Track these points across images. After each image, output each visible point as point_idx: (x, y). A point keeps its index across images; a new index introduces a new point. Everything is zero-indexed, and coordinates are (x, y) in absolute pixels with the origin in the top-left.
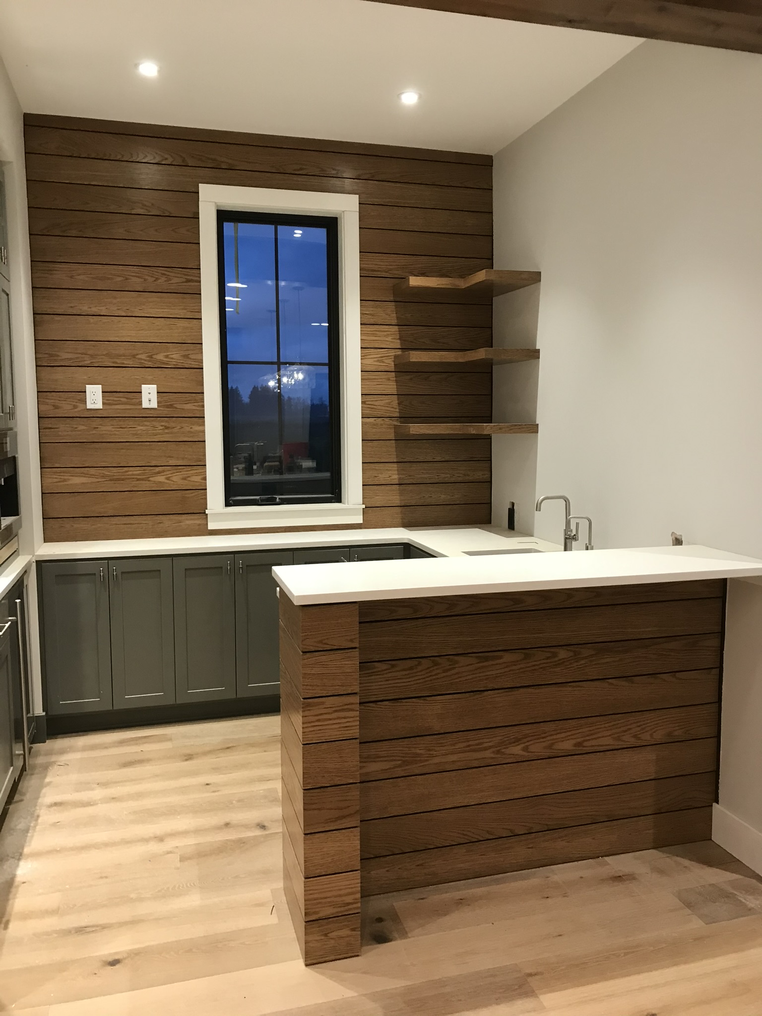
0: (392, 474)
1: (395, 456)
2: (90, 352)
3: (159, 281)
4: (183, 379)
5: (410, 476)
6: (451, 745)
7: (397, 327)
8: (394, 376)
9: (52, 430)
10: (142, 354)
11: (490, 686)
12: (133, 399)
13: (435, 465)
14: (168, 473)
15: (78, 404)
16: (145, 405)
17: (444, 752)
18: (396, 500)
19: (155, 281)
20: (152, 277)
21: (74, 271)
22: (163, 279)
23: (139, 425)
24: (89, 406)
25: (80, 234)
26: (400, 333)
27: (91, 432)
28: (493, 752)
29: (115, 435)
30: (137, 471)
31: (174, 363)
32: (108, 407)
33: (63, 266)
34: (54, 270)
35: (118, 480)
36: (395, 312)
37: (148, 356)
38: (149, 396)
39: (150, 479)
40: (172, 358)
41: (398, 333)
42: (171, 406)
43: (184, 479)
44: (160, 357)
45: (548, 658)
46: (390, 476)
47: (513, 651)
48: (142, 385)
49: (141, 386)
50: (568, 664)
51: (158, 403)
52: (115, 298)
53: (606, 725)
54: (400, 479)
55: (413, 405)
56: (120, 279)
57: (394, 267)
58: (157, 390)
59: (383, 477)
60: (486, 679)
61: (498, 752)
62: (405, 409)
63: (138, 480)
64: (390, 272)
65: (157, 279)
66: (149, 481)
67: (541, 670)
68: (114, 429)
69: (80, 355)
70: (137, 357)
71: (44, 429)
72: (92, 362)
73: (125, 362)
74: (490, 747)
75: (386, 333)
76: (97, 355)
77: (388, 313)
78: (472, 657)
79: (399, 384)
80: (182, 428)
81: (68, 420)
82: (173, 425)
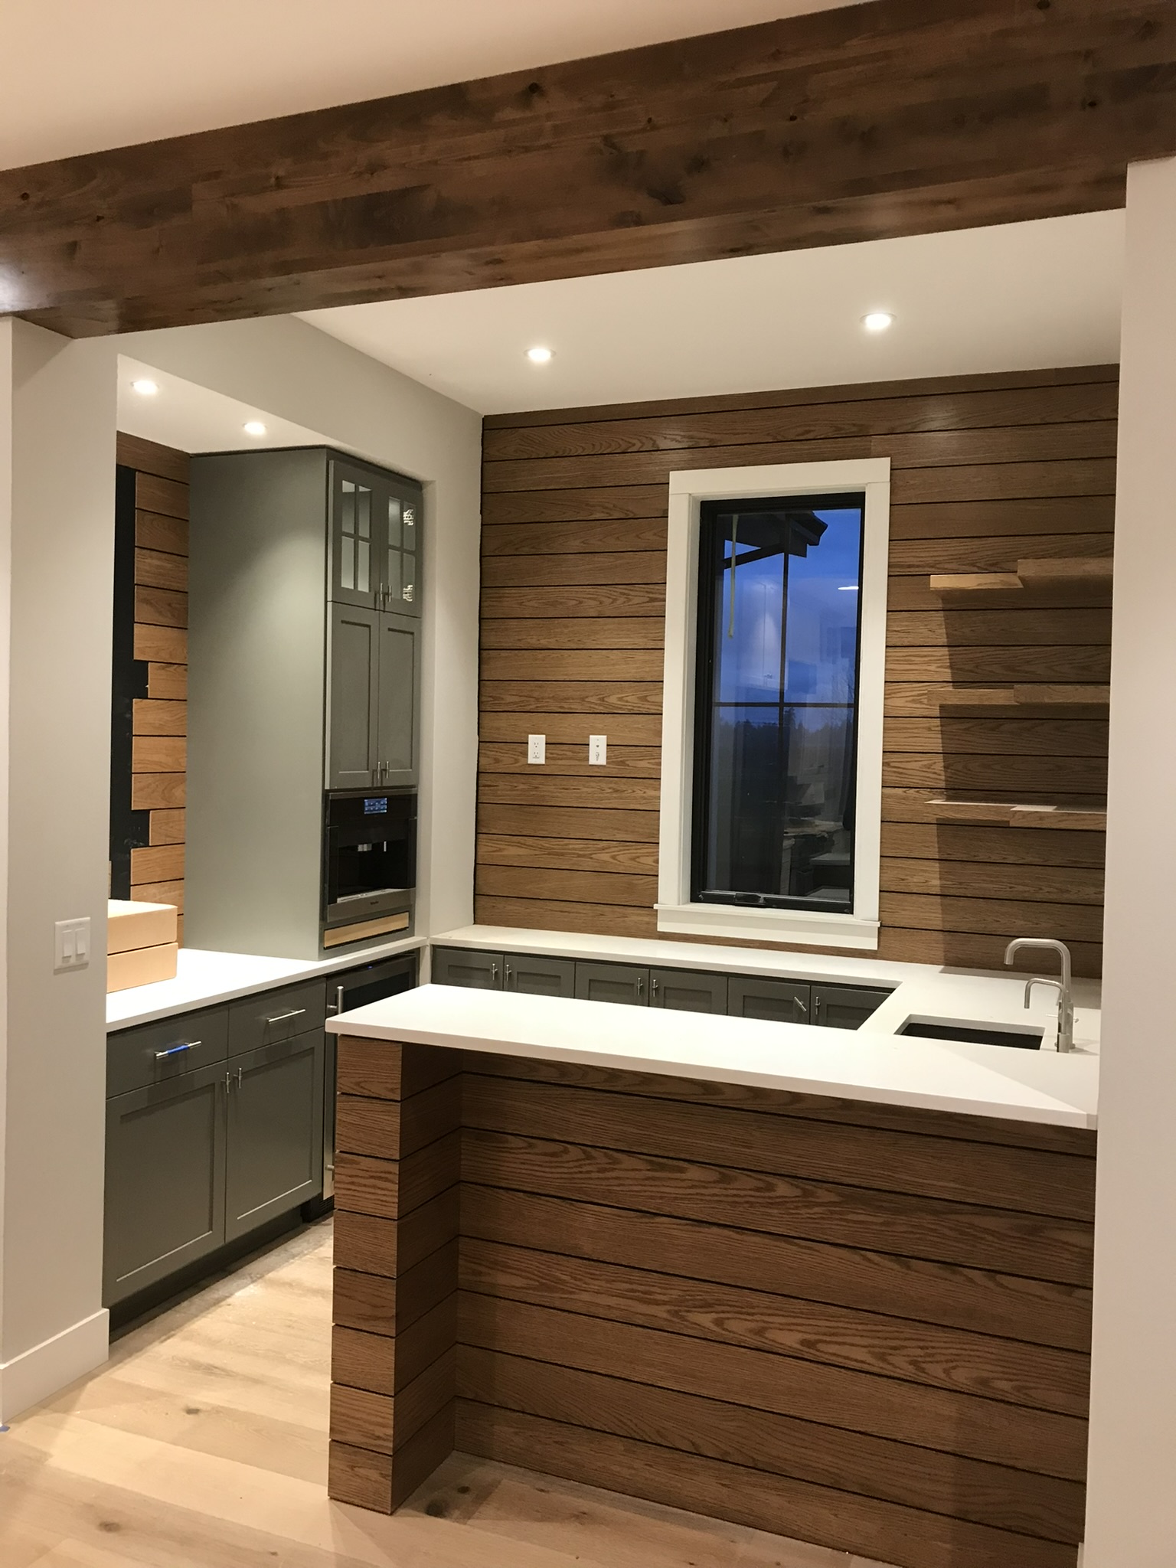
0: (931, 877)
1: (937, 850)
2: (536, 694)
3: (618, 602)
4: (638, 728)
5: (961, 883)
6: (608, 1281)
7: (947, 649)
8: (939, 724)
9: (492, 788)
10: (592, 696)
11: (666, 1210)
12: (579, 753)
13: (1006, 869)
14: (614, 849)
15: (520, 758)
16: (592, 761)
17: (596, 1287)
18: (935, 919)
19: (612, 603)
20: (609, 598)
21: (524, 596)
22: (622, 599)
23: (584, 786)
24: (531, 760)
25: (533, 551)
26: (951, 657)
27: (532, 793)
28: (669, 1311)
29: (557, 797)
30: (577, 845)
31: (629, 707)
32: (552, 762)
33: (513, 591)
34: (504, 597)
35: (557, 854)
36: (944, 627)
37: (600, 699)
38: (598, 750)
39: (593, 856)
40: (627, 702)
41: (948, 657)
42: (623, 763)
43: (633, 859)
44: (613, 699)
45: (758, 1189)
46: (927, 881)
47: (704, 1166)
48: (591, 736)
49: (589, 738)
50: (792, 1207)
51: (607, 758)
52: (566, 627)
53: (860, 1327)
54: (942, 886)
55: (969, 770)
56: (574, 602)
57: (944, 558)
58: (607, 742)
59: (915, 882)
60: (661, 1198)
61: (676, 1313)
62: (955, 776)
63: (580, 856)
64: (938, 566)
65: (615, 600)
66: (591, 858)
67: (746, 1205)
68: (555, 790)
69: (525, 698)
70: (587, 700)
71: (483, 786)
72: (537, 707)
73: (572, 707)
74: (665, 1303)
75: (926, 659)
76: (543, 698)
77: (934, 628)
78: (640, 1159)
79: (945, 736)
80: (634, 791)
81: (508, 777)
82: (623, 787)
